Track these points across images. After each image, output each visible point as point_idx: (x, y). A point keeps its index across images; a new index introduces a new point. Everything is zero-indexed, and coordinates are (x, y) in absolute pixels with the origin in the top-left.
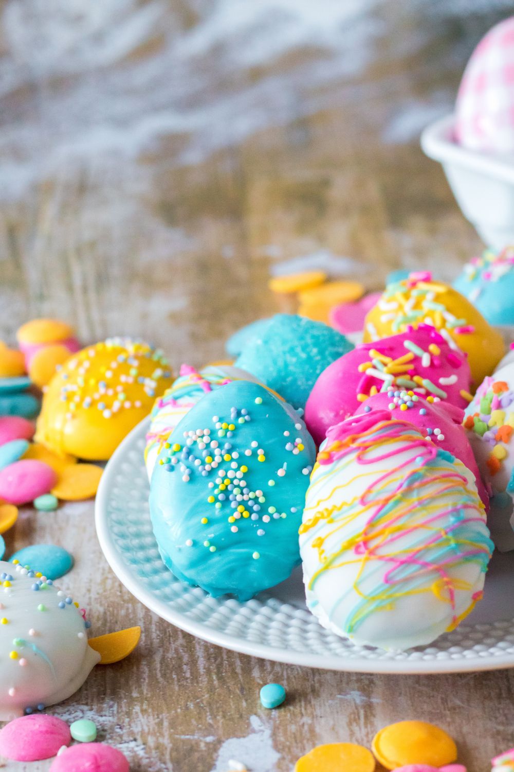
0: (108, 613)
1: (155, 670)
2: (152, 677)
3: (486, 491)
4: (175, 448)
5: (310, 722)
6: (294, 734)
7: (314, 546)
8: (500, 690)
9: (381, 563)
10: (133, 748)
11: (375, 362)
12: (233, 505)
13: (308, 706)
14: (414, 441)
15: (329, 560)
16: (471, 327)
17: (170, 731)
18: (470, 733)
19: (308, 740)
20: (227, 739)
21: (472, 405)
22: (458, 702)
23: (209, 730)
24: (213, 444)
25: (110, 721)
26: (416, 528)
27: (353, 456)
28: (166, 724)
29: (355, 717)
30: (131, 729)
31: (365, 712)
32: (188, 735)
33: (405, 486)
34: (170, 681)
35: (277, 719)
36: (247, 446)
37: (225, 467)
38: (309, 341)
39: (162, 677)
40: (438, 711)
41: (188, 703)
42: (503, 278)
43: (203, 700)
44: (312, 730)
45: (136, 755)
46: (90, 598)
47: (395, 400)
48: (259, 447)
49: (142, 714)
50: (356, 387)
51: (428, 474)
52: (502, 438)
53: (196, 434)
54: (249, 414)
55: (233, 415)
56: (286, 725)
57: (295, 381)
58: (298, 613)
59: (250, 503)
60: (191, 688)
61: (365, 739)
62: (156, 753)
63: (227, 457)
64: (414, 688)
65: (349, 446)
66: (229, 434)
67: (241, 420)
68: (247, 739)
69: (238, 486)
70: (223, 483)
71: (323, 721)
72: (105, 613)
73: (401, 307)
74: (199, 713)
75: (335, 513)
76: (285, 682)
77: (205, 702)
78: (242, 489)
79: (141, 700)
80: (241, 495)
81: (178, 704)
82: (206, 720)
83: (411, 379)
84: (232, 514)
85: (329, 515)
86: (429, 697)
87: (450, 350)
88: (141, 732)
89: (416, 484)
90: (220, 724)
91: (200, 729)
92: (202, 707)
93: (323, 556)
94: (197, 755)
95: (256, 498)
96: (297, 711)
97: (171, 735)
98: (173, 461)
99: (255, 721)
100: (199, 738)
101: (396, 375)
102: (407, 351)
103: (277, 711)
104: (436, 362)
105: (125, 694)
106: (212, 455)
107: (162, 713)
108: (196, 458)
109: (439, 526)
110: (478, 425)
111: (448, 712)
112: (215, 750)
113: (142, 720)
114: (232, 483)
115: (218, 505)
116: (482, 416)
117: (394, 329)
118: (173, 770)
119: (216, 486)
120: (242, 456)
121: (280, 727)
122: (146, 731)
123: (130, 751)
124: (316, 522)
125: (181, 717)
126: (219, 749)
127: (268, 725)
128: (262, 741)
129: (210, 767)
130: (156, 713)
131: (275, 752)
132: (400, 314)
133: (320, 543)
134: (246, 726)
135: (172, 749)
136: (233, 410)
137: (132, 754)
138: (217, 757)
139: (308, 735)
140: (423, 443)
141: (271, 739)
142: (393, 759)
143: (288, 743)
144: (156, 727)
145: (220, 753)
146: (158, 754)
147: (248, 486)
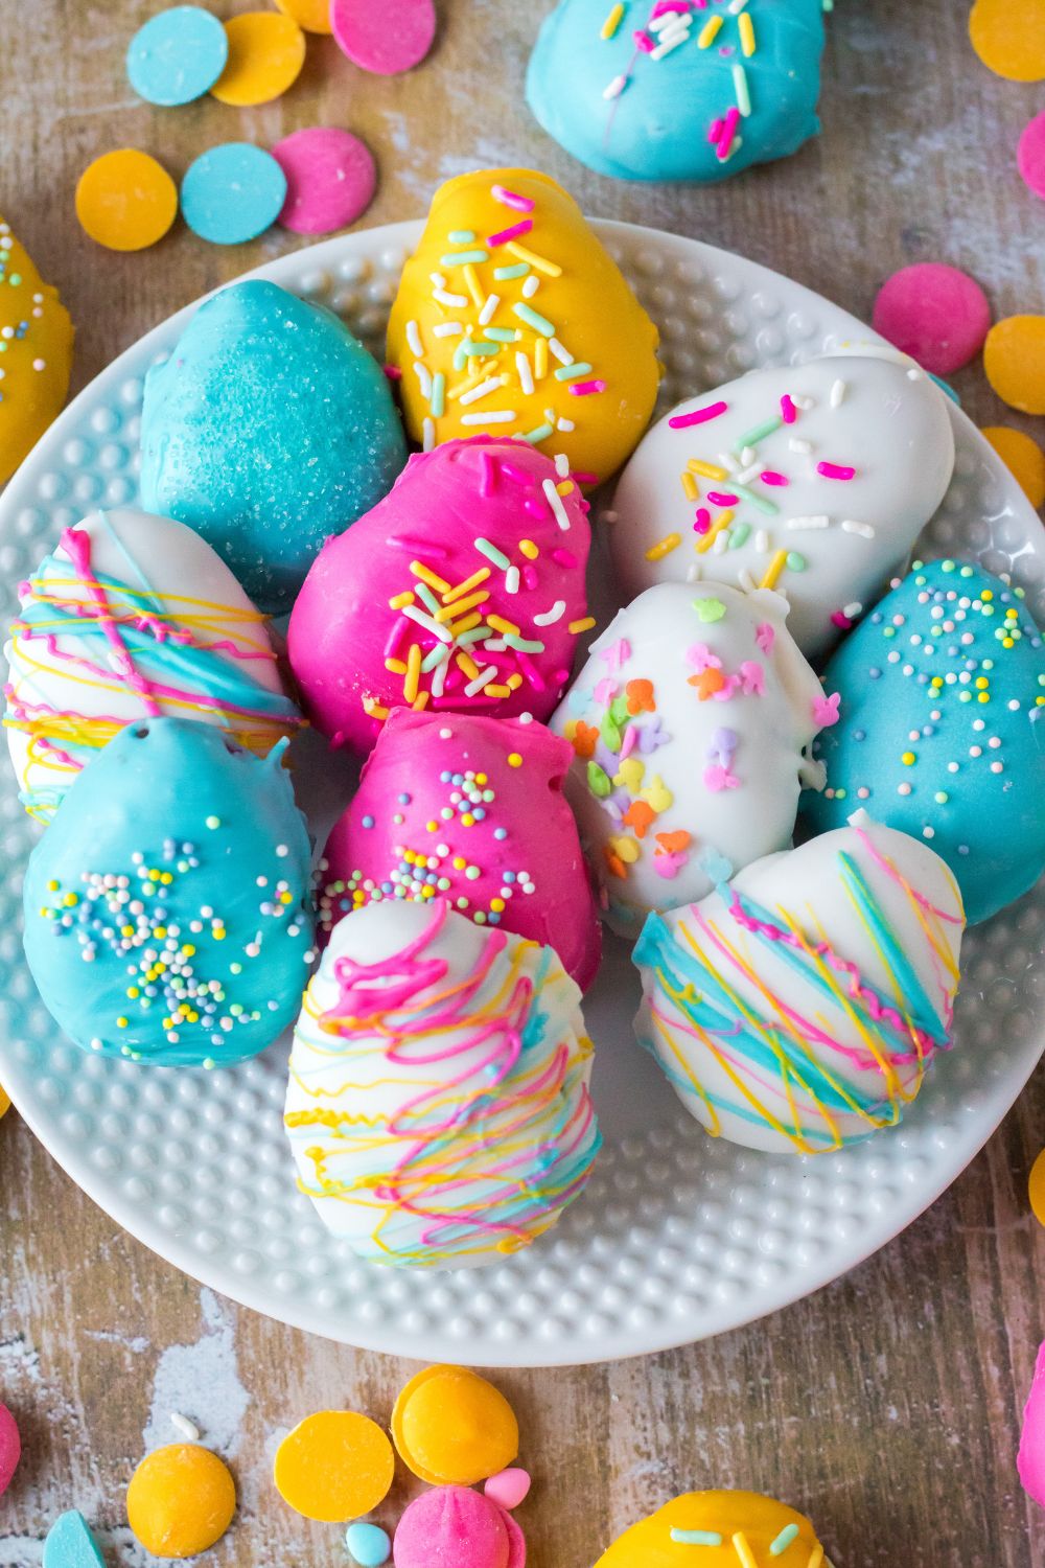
4: (67, 899)
7: (310, 1154)
9: (419, 1218)
10: (20, 1359)
11: (420, 589)
12: (170, 1004)
14: (485, 1025)
15: (333, 1186)
17: (75, 1318)
19: (291, 1359)
20: (166, 1346)
23: (135, 1319)
24: (135, 907)
27: (380, 1044)
28: (68, 1298)
30: (14, 1307)
32: (104, 1331)
33: (463, 1118)
36: (193, 914)
37: (153, 946)
41: (101, 1245)
44: (297, 1338)
45: (25, 1379)
47: (454, 798)
48: (215, 916)
49: (29, 1266)
50: (385, 643)
51: (503, 1097)
53: (103, 883)
54: (196, 852)
55: (168, 855)
59: (199, 1002)
62: (57, 1374)
63: (158, 933)
66: (162, 893)
67: (182, 867)
68: (196, 1349)
69: (179, 975)
70: (153, 969)
73: (471, 308)
74: (119, 1275)
75: (345, 1126)
77: (126, 1244)
79: (28, 1227)
80: (184, 990)
81: (84, 1245)
82: (130, 1292)
83: (484, 622)
84: (169, 1017)
85: (331, 1119)
88: (30, 1316)
89: (483, 1113)
90: (154, 1306)
91: (122, 1316)
92: (123, 1258)
93: (323, 1176)
94: (120, 1383)
95: (210, 994)
97: (78, 1327)
98: (66, 921)
99: (208, 1303)
100: (121, 1341)
101: (456, 619)
102: (482, 561)
104: (529, 580)
106: (131, 921)
107: (59, 1267)
108: (106, 923)
109: (516, 1175)
110: (596, 782)
112: (149, 1374)
113: (30, 1284)
115: (144, 1003)
117: (456, 365)
118: (86, 1421)
119: (141, 973)
120: (184, 929)
121: (248, 1322)
122: (38, 1315)
123: (16, 1366)
124: (313, 1121)
125: (90, 1282)
126: (155, 1372)
127: (231, 1317)
128: (221, 1356)
129: (142, 1418)
130: (50, 1266)
131: (241, 1387)
132: (470, 329)
133: (318, 1156)
134: (195, 1315)
135: (81, 1365)
136: (168, 845)
137: (19, 1375)
138: (153, 1392)
139: (292, 1347)
140: (500, 1026)
141: (234, 1352)
142: (423, 1466)
143: (261, 1367)
144: (53, 1306)
145: (157, 1385)
146: (60, 1377)
147: (194, 976)
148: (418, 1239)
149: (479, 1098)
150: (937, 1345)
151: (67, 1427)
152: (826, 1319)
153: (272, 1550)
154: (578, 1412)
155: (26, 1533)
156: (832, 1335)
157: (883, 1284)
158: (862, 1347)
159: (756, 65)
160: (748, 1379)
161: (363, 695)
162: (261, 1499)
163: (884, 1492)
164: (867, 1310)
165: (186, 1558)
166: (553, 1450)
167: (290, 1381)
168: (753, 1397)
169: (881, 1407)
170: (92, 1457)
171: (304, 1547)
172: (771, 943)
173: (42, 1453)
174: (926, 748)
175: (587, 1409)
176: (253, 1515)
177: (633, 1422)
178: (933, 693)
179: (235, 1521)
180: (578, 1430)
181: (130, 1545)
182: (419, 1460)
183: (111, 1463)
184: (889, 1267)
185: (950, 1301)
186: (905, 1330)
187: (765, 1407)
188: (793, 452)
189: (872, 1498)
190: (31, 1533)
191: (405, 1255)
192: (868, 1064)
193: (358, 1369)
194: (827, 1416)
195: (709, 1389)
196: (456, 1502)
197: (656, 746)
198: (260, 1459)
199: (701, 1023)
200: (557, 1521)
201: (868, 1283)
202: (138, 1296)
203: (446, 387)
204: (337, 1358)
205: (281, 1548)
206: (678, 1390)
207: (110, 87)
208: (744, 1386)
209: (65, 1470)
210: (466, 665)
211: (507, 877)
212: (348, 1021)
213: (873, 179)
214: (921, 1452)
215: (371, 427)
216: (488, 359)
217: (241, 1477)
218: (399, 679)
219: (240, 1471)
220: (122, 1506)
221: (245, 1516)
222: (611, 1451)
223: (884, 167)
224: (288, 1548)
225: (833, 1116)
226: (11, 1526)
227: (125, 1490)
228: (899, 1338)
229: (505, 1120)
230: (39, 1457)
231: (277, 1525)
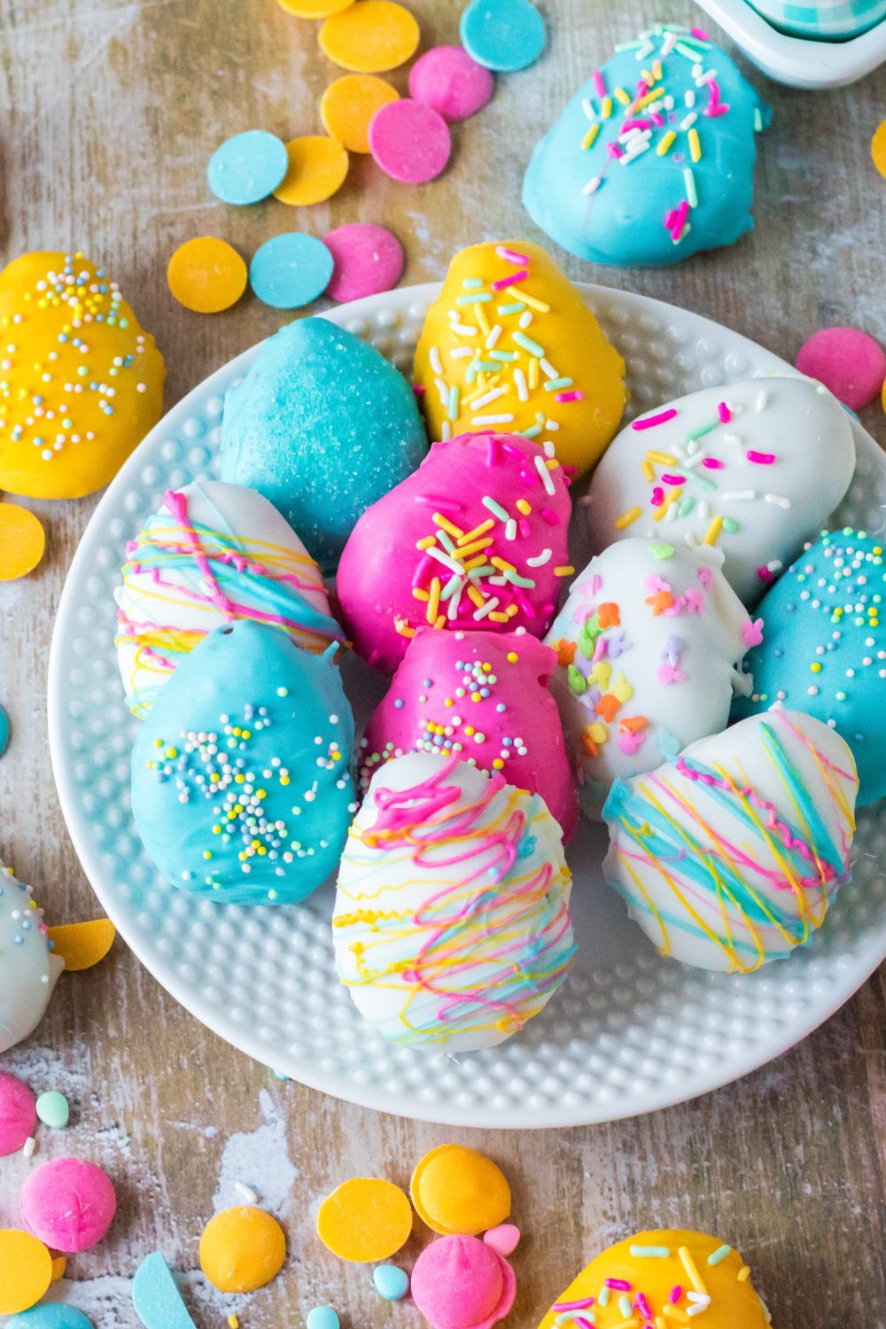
0: (66, 853)
1: (135, 982)
2: (132, 996)
4: (170, 753)
5: (333, 1109)
6: (314, 1130)
7: (351, 949)
9: (437, 997)
10: (115, 1142)
11: (440, 535)
12: (245, 839)
14: (489, 835)
15: (370, 975)
17: (160, 1112)
19: (331, 1144)
20: (232, 1133)
23: (208, 1112)
24: (221, 758)
25: (83, 1084)
26: (480, 963)
28: (154, 1096)
30: (111, 1102)
32: (182, 1121)
33: (471, 910)
34: (156, 1007)
35: (293, 1100)
36: (266, 764)
37: (234, 789)
39: (144, 997)
41: (181, 1056)
43: (198, 1051)
44: (336, 1128)
45: (119, 1157)
46: (39, 816)
47: (466, 680)
48: (282, 765)
49: (123, 1073)
50: (413, 576)
51: (502, 893)
52: (604, 711)
53: (197, 739)
54: (269, 714)
55: (248, 716)
56: (305, 1112)
57: (322, 486)
59: (268, 838)
60: (183, 1025)
61: (401, 1149)
62: (145, 1153)
63: (238, 779)
65: (403, 839)
66: (242, 746)
67: (258, 726)
68: (256, 1135)
69: (253, 815)
70: (233, 810)
72: (62, 851)
73: (480, 336)
74: (195, 1079)
75: (380, 921)
77: (201, 1056)
78: (257, 819)
79: (122, 1043)
80: (256, 827)
81: (167, 1056)
82: (204, 1092)
83: (489, 562)
84: (244, 850)
85: (370, 917)
88: (124, 1110)
89: (486, 906)
90: (222, 1103)
91: (197, 1110)
92: (198, 1066)
93: (363, 967)
94: (195, 1161)
95: (276, 831)
97: (162, 1118)
98: (167, 771)
99: (265, 1101)
100: (196, 1129)
101: (467, 560)
102: (488, 514)
104: (524, 531)
105: (98, 1029)
106: (218, 771)
107: (148, 1073)
108: (198, 772)
109: (512, 960)
110: (574, 682)
112: (218, 1154)
113: (124, 1086)
114: (244, 809)
115: (225, 838)
116: (580, 655)
117: (468, 379)
118: (168, 1189)
119: (223, 813)
120: (258, 776)
121: (297, 1115)
122: (131, 1109)
123: (112, 1147)
124: (355, 921)
125: (172, 1085)
126: (222, 1152)
127: (282, 1111)
128: (275, 1141)
129: (212, 1187)
130: (141, 1072)
131: (290, 1164)
132: (479, 352)
133: (359, 949)
134: (255, 1110)
135: (164, 1147)
136: (248, 708)
137: (114, 1154)
138: (220, 1169)
139: (332, 1134)
140: (500, 839)
141: (286, 1138)
142: (434, 1218)
143: (306, 1149)
144: (142, 1102)
145: (224, 1162)
146: (147, 1155)
147: (264, 816)
148: (435, 1016)
149: (484, 893)
150: (843, 1138)
151: (152, 1194)
152: (755, 1117)
153: (314, 1288)
154: (558, 1187)
155: (119, 1274)
156: (760, 1130)
157: (801, 1091)
158: (784, 1139)
159: (701, 169)
160: (694, 1161)
161: (395, 618)
162: (306, 1250)
163: (801, 1249)
164: (788, 1111)
165: (245, 1293)
166: (538, 1214)
167: (329, 1160)
168: (697, 1176)
169: (798, 1185)
170: (172, 1216)
171: (340, 1286)
172: (709, 789)
173: (132, 1212)
174: (831, 660)
175: (565, 1183)
176: (299, 1261)
177: (602, 1193)
178: (835, 619)
179: (285, 1266)
180: (559, 1199)
181: (201, 1284)
182: (432, 1214)
183: (187, 1220)
184: (806, 1079)
185: (854, 1106)
186: (818, 1126)
187: (706, 1183)
188: (728, 444)
189: (791, 1254)
190: (122, 1273)
191: (423, 1032)
192: (784, 886)
193: (384, 1151)
194: (756, 1190)
195: (662, 1169)
196: (461, 1244)
197: (621, 651)
198: (306, 1219)
199: (654, 853)
200: (541, 1268)
201: (788, 1090)
202: (210, 1095)
203: (460, 398)
204: (367, 1143)
205: (321, 1287)
206: (637, 1170)
207: (194, 193)
208: (689, 1167)
209: (150, 1226)
210: (475, 596)
211: (506, 741)
212: (385, 833)
213: (794, 266)
214: (831, 1219)
215: (402, 427)
216: (493, 374)
217: (290, 1233)
218: (424, 604)
219: (290, 1228)
220: (195, 1254)
221: (294, 1261)
222: (585, 1215)
223: (804, 256)
224: (327, 1286)
225: (757, 930)
226: (107, 1268)
227: (198, 1242)
228: (813, 1133)
229: (503, 913)
230: (129, 1215)
231: (318, 1269)
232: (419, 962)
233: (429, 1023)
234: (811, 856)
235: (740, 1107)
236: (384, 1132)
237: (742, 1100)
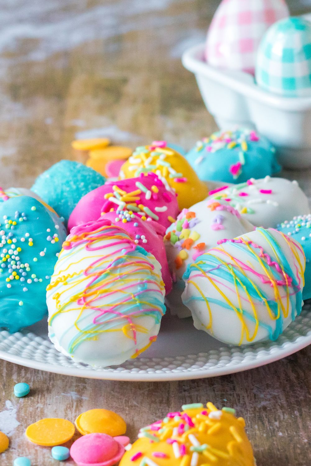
3: (171, 278)
5: (42, 407)
6: (31, 412)
7: (54, 298)
8: (163, 398)
9: (93, 311)
11: (115, 193)
12: (10, 271)
13: (43, 398)
14: (123, 239)
15: (62, 307)
16: (185, 179)
18: (138, 421)
19: (38, 416)
21: (173, 225)
22: (135, 403)
24: (2, 233)
26: (116, 292)
27: (84, 245)
29: (70, 406)
31: (77, 404)
33: (112, 266)
35: (22, 404)
36: (22, 235)
37: (7, 247)
38: (79, 177)
40: (122, 407)
42: (219, 151)
44: (42, 412)
47: (120, 216)
48: (30, 237)
50: (101, 208)
51: (128, 260)
52: (186, 246)
54: (26, 216)
55: (16, 216)
56: (27, 407)
57: (66, 202)
58: (45, 343)
59: (20, 271)
61: (73, 419)
63: (9, 241)
64: (110, 393)
65: (82, 239)
66: (12, 227)
67: (21, 219)
68: (1, 413)
69: (14, 260)
70: (5, 257)
71: (50, 407)
73: (142, 162)
75: (69, 279)
76: (31, 383)
78: (16, 261)
80: (15, 266)
83: (137, 206)
84: (8, 277)
85: (65, 280)
86: (118, 399)
87: (165, 190)
89: (120, 265)
93: (58, 305)
95: (25, 268)
96: (35, 400)
99: (8, 403)
101: (127, 203)
102: (137, 188)
103: (23, 399)
104: (154, 197)
110: (173, 237)
111: (127, 408)
114: (11, 257)
115: (1, 270)
116: (177, 233)
120: (18, 241)
121: (23, 408)
124: (58, 283)
127: (16, 407)
128: (10, 415)
131: (17, 421)
132: (141, 167)
133: (58, 297)
134: (2, 406)
136: (16, 213)
139: (39, 414)
140: (127, 241)
141: (16, 414)
143: (26, 417)
147: (20, 260)
148: (92, 322)
150: (299, 420)
156: (257, 417)
157: (278, 406)
158: (269, 420)
159: (247, 153)
162: (19, 446)
163: (275, 452)
164: (272, 412)
169: (275, 432)
171: (34, 457)
172: (232, 243)
176: (15, 449)
178: (297, 227)
179: (7, 450)
182: (85, 429)
184: (281, 403)
185: (305, 411)
186: (286, 416)
188: (251, 190)
189: (270, 453)
192: (267, 282)
194: (253, 434)
197: (195, 224)
198: (21, 437)
211: (137, 236)
214: (292, 443)
217: (12, 441)
219: (12, 439)
221: (12, 449)
225: (254, 304)
228: (284, 418)
229: (128, 270)
231: (24, 452)
232: (85, 292)
233: (89, 327)
234: (281, 272)
235: (247, 410)
236: (66, 414)
237: (249, 409)
